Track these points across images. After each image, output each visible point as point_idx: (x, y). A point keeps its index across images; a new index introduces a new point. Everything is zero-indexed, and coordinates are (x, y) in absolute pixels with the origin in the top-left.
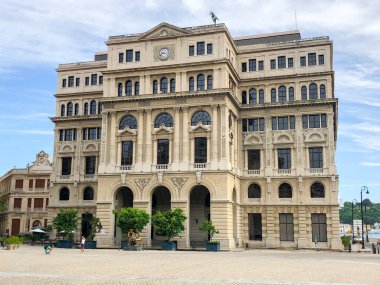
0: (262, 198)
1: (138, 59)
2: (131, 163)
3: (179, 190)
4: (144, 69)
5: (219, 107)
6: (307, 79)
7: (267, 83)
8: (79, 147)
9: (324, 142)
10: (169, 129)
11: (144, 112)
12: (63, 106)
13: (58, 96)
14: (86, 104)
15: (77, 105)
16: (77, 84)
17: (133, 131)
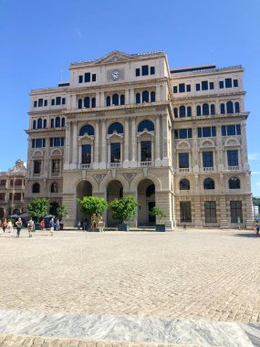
0: (191, 190)
1: (94, 80)
2: (90, 162)
3: (130, 183)
4: (99, 87)
5: (161, 117)
6: (226, 98)
7: (193, 102)
8: (47, 152)
9: (239, 146)
10: (120, 135)
11: (100, 121)
12: (35, 121)
13: (30, 113)
14: (52, 120)
15: (45, 121)
16: (46, 105)
17: (91, 137)
